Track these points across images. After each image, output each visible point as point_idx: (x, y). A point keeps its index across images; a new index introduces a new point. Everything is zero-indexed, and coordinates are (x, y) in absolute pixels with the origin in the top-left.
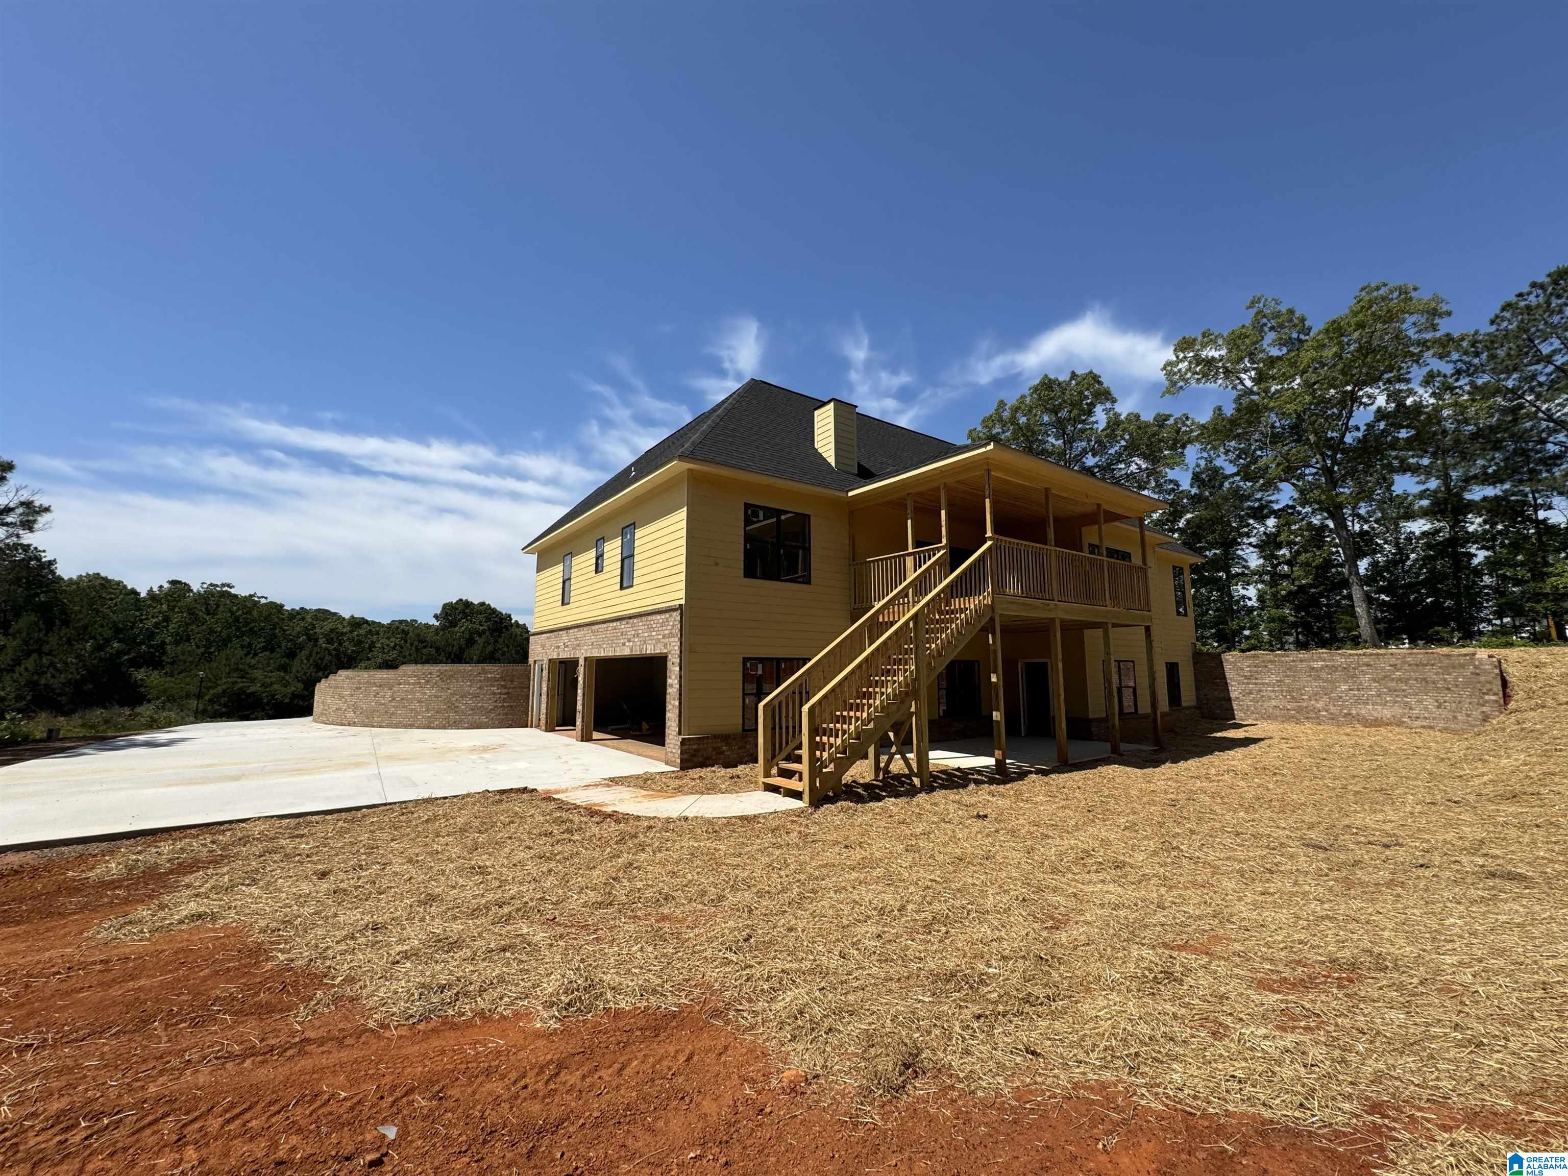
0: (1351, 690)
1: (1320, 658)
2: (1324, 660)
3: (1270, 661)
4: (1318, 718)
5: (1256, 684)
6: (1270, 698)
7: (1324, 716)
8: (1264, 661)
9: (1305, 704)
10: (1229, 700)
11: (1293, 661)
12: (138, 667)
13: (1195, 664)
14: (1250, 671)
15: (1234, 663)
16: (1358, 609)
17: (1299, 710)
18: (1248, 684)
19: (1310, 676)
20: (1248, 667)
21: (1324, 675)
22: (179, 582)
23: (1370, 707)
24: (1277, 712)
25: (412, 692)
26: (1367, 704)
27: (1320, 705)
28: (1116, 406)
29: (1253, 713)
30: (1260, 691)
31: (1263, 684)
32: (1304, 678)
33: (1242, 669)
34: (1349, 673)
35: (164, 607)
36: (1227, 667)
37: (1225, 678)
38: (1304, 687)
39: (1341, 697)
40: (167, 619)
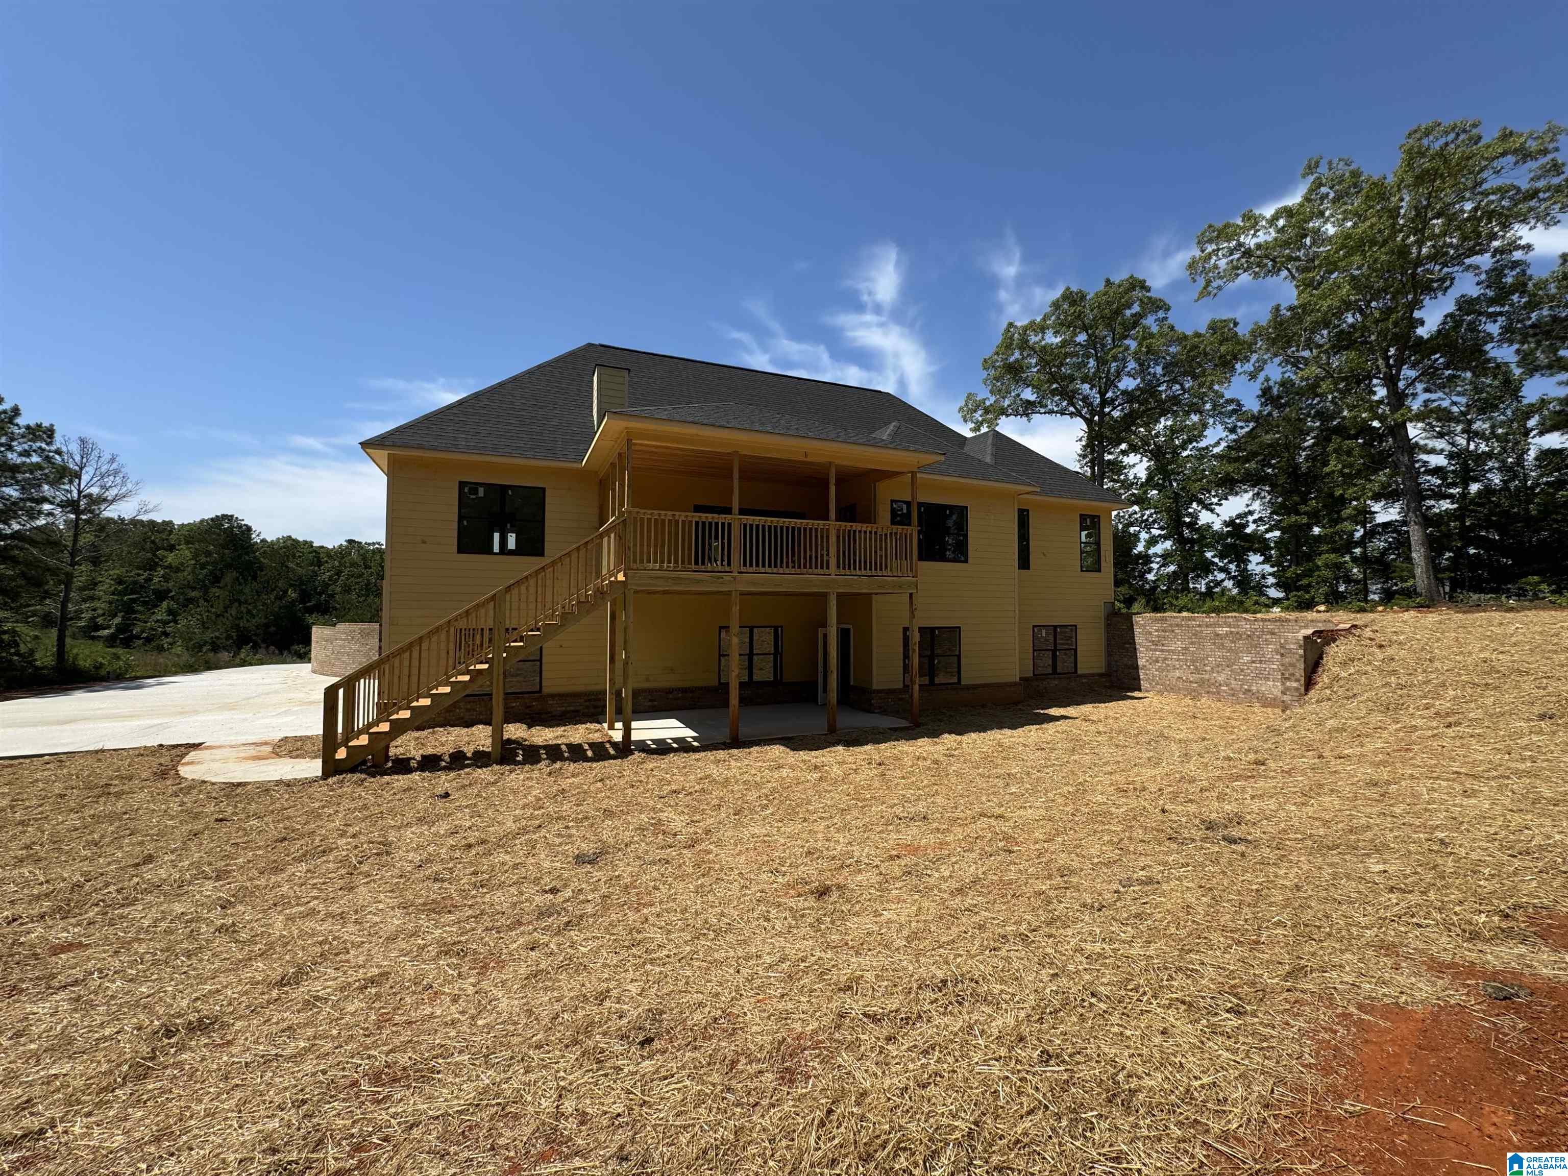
0: (1253, 662)
1: (1225, 623)
2: (1229, 626)
3: (1177, 625)
4: (1218, 693)
5: (1162, 651)
6: (1175, 668)
7: (1225, 691)
8: (1171, 625)
9: (1207, 677)
10: (1136, 667)
11: (1199, 626)
12: (311, 613)
13: (1108, 625)
14: (1158, 636)
15: (1144, 626)
16: (1414, 555)
17: (1201, 683)
18: (1156, 650)
19: (1214, 644)
20: (1157, 631)
21: (1227, 644)
22: (354, 541)
23: (1271, 683)
24: (1180, 684)
25: (344, 647)
26: (1268, 679)
27: (1221, 678)
28: (1170, 314)
29: (1157, 684)
30: (1165, 659)
31: (1168, 651)
32: (1209, 646)
33: (1150, 633)
34: (1253, 641)
35: (336, 563)
36: (1137, 630)
37: (1134, 643)
38: (1208, 656)
39: (1242, 670)
40: (339, 573)
